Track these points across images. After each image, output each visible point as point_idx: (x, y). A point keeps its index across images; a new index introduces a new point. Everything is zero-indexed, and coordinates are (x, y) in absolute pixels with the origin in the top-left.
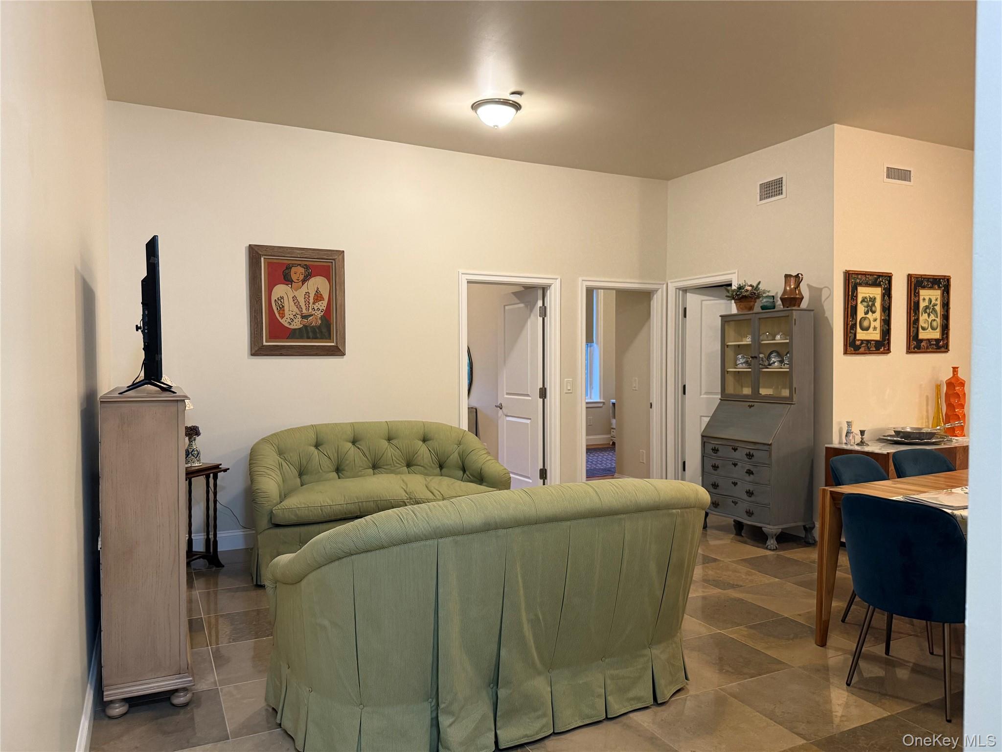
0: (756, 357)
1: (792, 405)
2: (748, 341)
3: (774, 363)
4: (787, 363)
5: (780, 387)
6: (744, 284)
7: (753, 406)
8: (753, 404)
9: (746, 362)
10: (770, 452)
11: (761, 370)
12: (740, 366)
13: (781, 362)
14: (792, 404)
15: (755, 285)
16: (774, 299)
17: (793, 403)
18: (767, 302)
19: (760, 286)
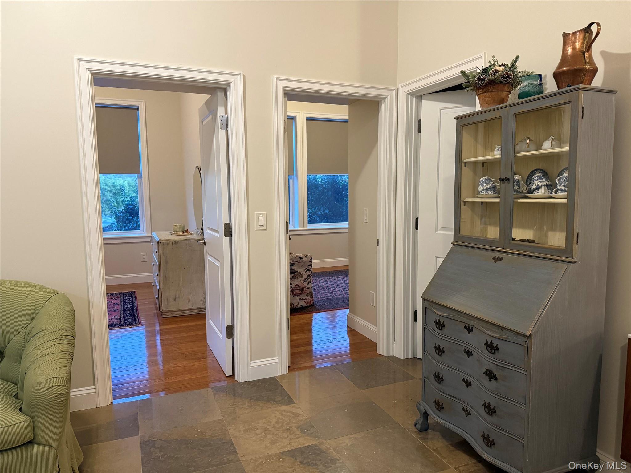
0: (508, 180)
1: (571, 264)
2: (496, 154)
3: (538, 188)
4: (563, 188)
5: (545, 228)
6: (492, 62)
7: (502, 259)
8: (501, 255)
9: (493, 188)
10: (527, 349)
11: (515, 200)
12: (484, 193)
13: (551, 186)
14: (571, 262)
15: (509, 63)
16: (541, 80)
17: (573, 260)
18: (528, 85)
19: (517, 64)
